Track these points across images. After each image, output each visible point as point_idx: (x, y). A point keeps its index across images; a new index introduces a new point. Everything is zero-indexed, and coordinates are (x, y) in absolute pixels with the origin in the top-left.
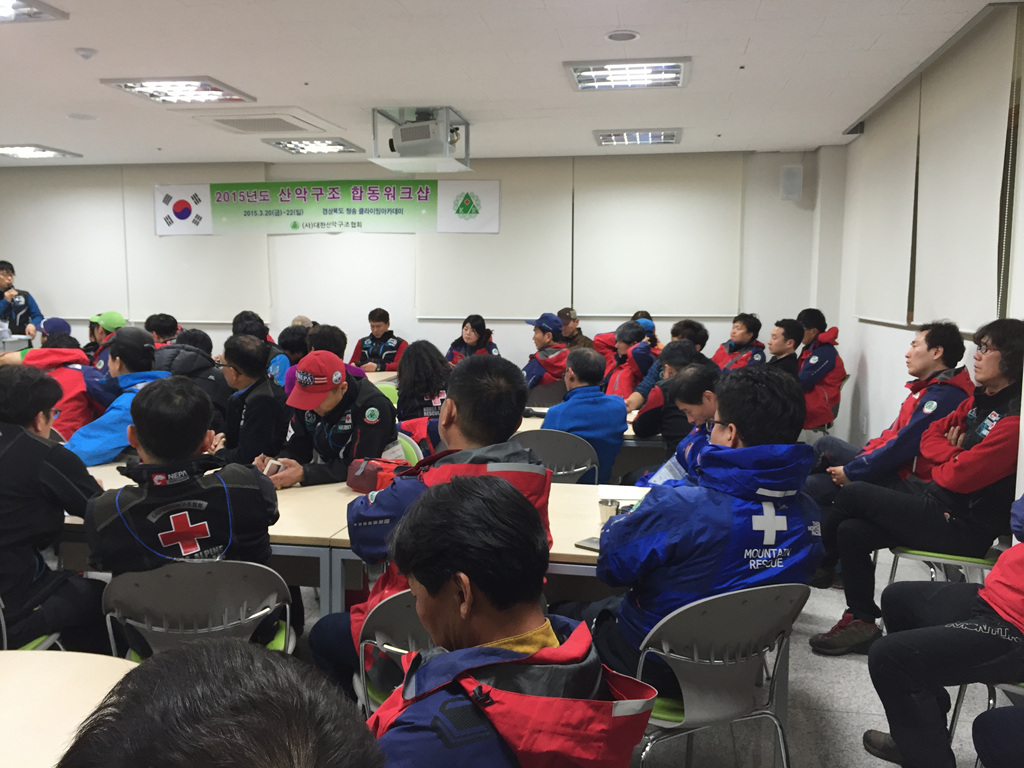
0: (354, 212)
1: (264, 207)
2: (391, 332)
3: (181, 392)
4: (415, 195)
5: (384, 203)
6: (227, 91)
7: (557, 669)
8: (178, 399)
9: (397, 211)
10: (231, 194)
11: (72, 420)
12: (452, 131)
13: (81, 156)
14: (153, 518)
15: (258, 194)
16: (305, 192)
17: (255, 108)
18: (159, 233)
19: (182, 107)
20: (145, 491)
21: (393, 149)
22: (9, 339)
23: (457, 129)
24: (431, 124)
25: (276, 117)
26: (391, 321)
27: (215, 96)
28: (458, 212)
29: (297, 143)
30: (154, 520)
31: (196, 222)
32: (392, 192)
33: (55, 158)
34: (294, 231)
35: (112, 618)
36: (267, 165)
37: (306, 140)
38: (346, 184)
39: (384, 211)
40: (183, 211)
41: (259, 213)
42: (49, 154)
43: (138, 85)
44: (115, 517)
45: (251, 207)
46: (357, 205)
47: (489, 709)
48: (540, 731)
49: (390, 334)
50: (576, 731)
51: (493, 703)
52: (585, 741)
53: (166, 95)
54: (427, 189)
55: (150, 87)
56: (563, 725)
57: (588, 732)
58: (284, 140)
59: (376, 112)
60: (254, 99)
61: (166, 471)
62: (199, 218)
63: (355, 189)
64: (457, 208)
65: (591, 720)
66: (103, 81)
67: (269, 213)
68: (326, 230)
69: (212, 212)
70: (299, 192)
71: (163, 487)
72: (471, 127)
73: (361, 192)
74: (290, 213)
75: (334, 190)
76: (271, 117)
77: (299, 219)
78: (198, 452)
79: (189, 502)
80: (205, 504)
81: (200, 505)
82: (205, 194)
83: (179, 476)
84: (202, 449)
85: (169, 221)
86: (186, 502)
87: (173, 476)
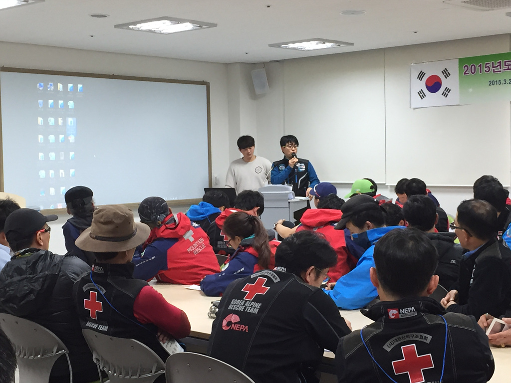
1: (507, 76)
3: (413, 238)
8: (411, 244)
10: (477, 67)
13: (352, 44)
14: (388, 348)
15: (503, 64)
18: (413, 106)
20: (381, 325)
22: (293, 200)
30: (389, 350)
31: (445, 95)
33: (332, 48)
40: (434, 85)
41: (503, 82)
42: (328, 45)
45: (496, 77)
61: (398, 307)
62: (448, 90)
69: (460, 84)
71: (397, 320)
78: (424, 294)
79: (417, 336)
80: (430, 337)
81: (426, 338)
82: (454, 68)
83: (409, 312)
84: (428, 291)
85: (422, 95)
86: (414, 334)
87: (404, 311)
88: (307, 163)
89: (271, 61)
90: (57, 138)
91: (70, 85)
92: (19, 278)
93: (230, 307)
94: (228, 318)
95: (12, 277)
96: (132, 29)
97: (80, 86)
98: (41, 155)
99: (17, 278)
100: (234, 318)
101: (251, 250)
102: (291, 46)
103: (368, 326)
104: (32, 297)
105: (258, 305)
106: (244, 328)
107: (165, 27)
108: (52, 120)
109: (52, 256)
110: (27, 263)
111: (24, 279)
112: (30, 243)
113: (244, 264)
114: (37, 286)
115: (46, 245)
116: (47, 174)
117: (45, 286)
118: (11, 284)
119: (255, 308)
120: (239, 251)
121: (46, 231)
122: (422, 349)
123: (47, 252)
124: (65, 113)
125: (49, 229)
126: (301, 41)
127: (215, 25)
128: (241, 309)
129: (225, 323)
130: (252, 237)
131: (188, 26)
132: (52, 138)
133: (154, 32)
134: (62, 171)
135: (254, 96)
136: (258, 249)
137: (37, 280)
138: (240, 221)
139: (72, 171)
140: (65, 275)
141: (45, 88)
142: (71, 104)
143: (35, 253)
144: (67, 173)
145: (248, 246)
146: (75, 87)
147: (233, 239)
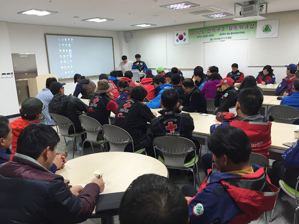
0: (229, 34)
1: (203, 35)
2: (239, 70)
3: (172, 93)
4: (249, 27)
5: (239, 30)
6: (192, 4)
7: (249, 181)
8: (171, 94)
9: (243, 33)
10: (194, 32)
11: (151, 97)
12: (261, 6)
13: (156, 25)
14: (164, 123)
15: (201, 31)
16: (215, 29)
17: (200, 8)
18: (175, 44)
19: (180, 10)
20: (163, 116)
21: (241, 15)
22: (140, 74)
23: (263, 5)
24: (253, 5)
25: (206, 9)
26: (238, 67)
27: (189, 6)
28: (263, 31)
29: (212, 15)
30: (165, 123)
31: (184, 41)
32: (242, 27)
33: (150, 26)
34: (211, 41)
35: (155, 148)
36: (204, 22)
37: (215, 14)
38: (227, 25)
39: (239, 33)
40: (181, 38)
41: (201, 37)
42: (149, 25)
43: (169, 6)
44: (157, 122)
45: (199, 35)
46: (230, 32)
47: (228, 190)
48: (242, 197)
49: (238, 71)
50: (253, 198)
51: (229, 188)
52: (255, 201)
53: (176, 8)
54: (253, 24)
55: (172, 6)
56: (248, 197)
57: (256, 199)
58: (208, 15)
59: (236, 4)
60: (199, 5)
61: (168, 111)
62: (185, 39)
63: (230, 27)
64: (263, 30)
65: (257, 196)
66: (160, 6)
67: (204, 36)
68: (221, 40)
69: (189, 37)
70: (213, 29)
71: (167, 115)
72: (268, 4)
73: (232, 27)
74: (210, 36)
75: (223, 27)
76: (205, 9)
77: (213, 38)
78: (175, 107)
79: (173, 120)
80: (176, 120)
81: (175, 120)
82: (187, 32)
83: (171, 113)
84: (176, 107)
85: (177, 41)
86: (172, 119)
87: (169, 112)
88: (143, 63)
89: (132, 30)
90: (66, 56)
91: (69, 39)
92: (56, 103)
93: (120, 111)
94: (119, 114)
95: (54, 103)
96: (87, 21)
97: (72, 39)
98: (61, 61)
99: (55, 103)
100: (121, 114)
101: (126, 92)
102: (137, 26)
103: (159, 116)
104: (61, 108)
105: (128, 110)
106: (124, 117)
107: (97, 20)
108: (64, 50)
109: (65, 96)
110: (58, 98)
111: (57, 103)
112: (58, 92)
113: (124, 96)
114: (62, 105)
115: (64, 93)
116: (64, 67)
117: (64, 105)
118: (54, 105)
119: (127, 111)
120: (123, 92)
121: (63, 88)
122: (174, 123)
123: (64, 95)
124: (68, 48)
125: (64, 88)
126: (141, 24)
127: (113, 20)
128: (123, 111)
129: (118, 115)
130: (126, 88)
131: (105, 20)
132: (64, 56)
133: (94, 22)
134: (68, 66)
135: (127, 42)
136: (128, 91)
137: (61, 103)
138: (123, 83)
139: (72, 66)
140: (70, 101)
141: (61, 40)
142: (69, 45)
143: (60, 95)
144: (70, 67)
145: (125, 90)
146: (70, 39)
147: (121, 88)
